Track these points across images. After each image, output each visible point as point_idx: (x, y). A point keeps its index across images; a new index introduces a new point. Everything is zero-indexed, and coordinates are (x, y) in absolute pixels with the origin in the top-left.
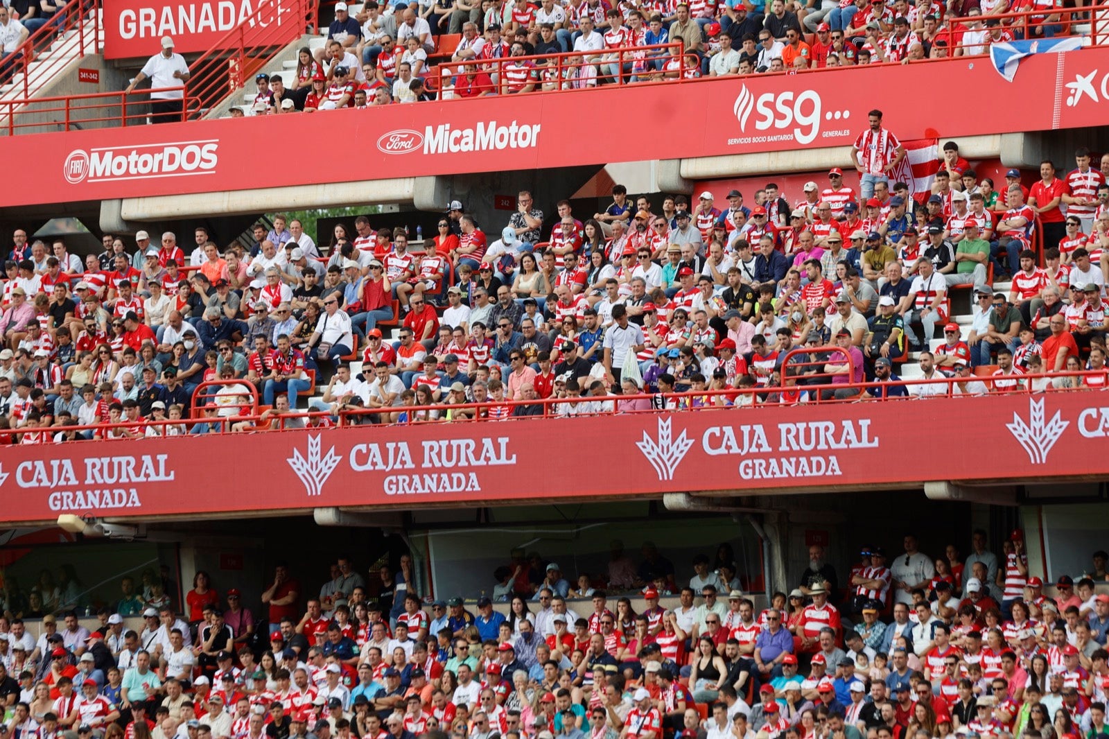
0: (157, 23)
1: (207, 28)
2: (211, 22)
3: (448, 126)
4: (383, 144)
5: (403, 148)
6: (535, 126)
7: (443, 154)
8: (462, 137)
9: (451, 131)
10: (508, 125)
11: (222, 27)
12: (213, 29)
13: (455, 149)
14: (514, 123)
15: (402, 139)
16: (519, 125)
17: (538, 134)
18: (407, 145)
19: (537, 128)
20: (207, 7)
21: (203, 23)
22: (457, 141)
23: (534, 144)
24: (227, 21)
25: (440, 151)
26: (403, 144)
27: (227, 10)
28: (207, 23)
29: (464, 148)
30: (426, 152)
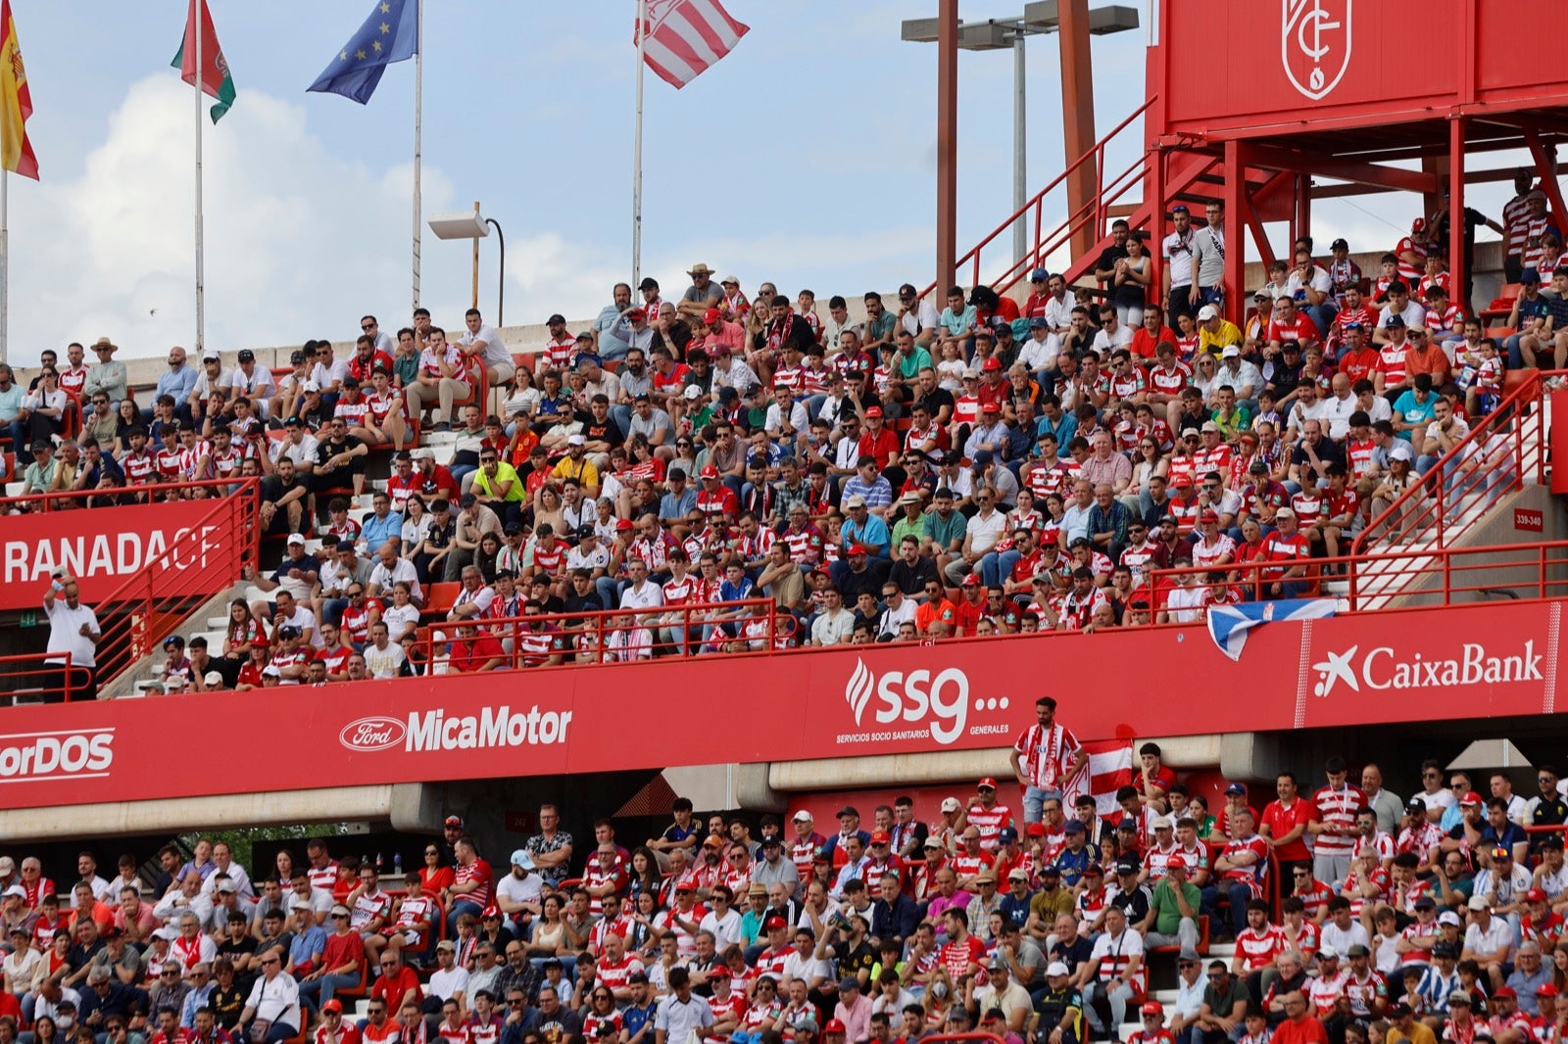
0: (30, 562)
1: (101, 571)
2: (107, 562)
3: (440, 712)
4: (349, 738)
5: (377, 743)
6: (563, 714)
7: (432, 752)
8: (460, 728)
9: (445, 719)
10: (526, 712)
11: (123, 569)
12: (110, 571)
13: (450, 745)
14: (535, 709)
15: (375, 730)
16: (542, 712)
17: (569, 726)
18: (383, 739)
19: (567, 717)
20: (101, 540)
21: (95, 563)
22: (454, 734)
23: (562, 739)
24: (129, 561)
25: (428, 748)
26: (377, 736)
27: (129, 545)
28: (100, 563)
29: (464, 744)
30: (409, 748)
